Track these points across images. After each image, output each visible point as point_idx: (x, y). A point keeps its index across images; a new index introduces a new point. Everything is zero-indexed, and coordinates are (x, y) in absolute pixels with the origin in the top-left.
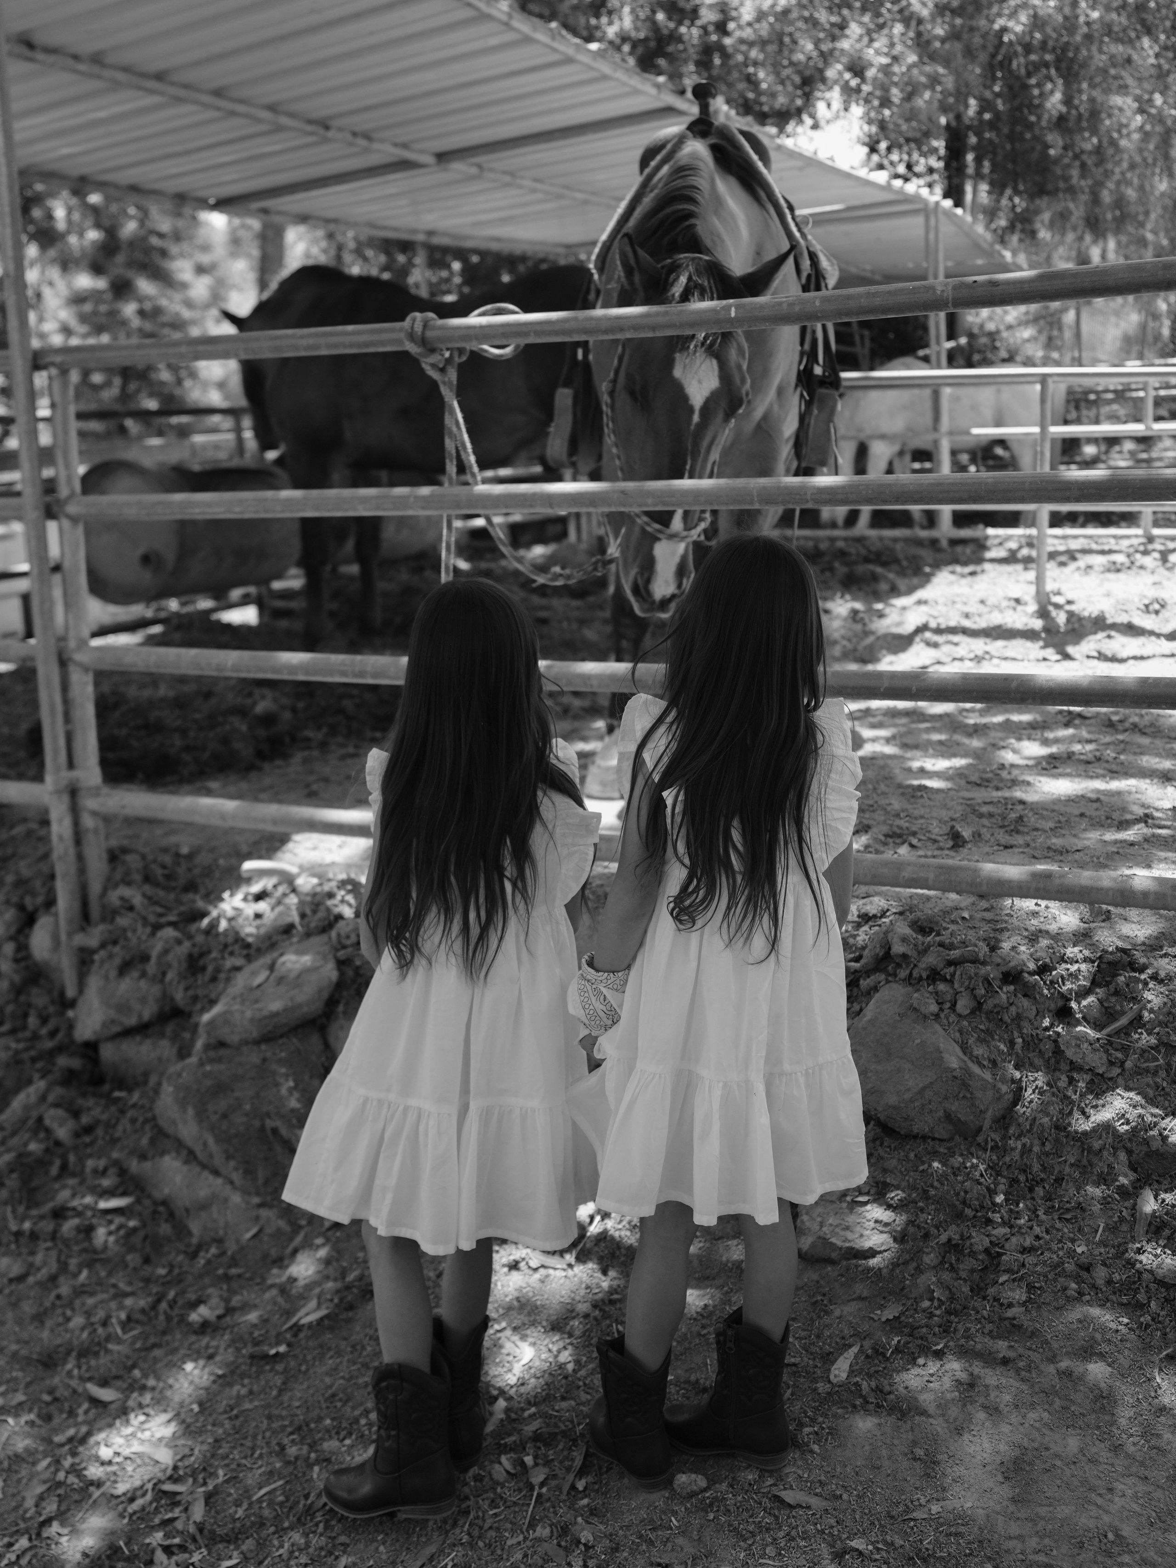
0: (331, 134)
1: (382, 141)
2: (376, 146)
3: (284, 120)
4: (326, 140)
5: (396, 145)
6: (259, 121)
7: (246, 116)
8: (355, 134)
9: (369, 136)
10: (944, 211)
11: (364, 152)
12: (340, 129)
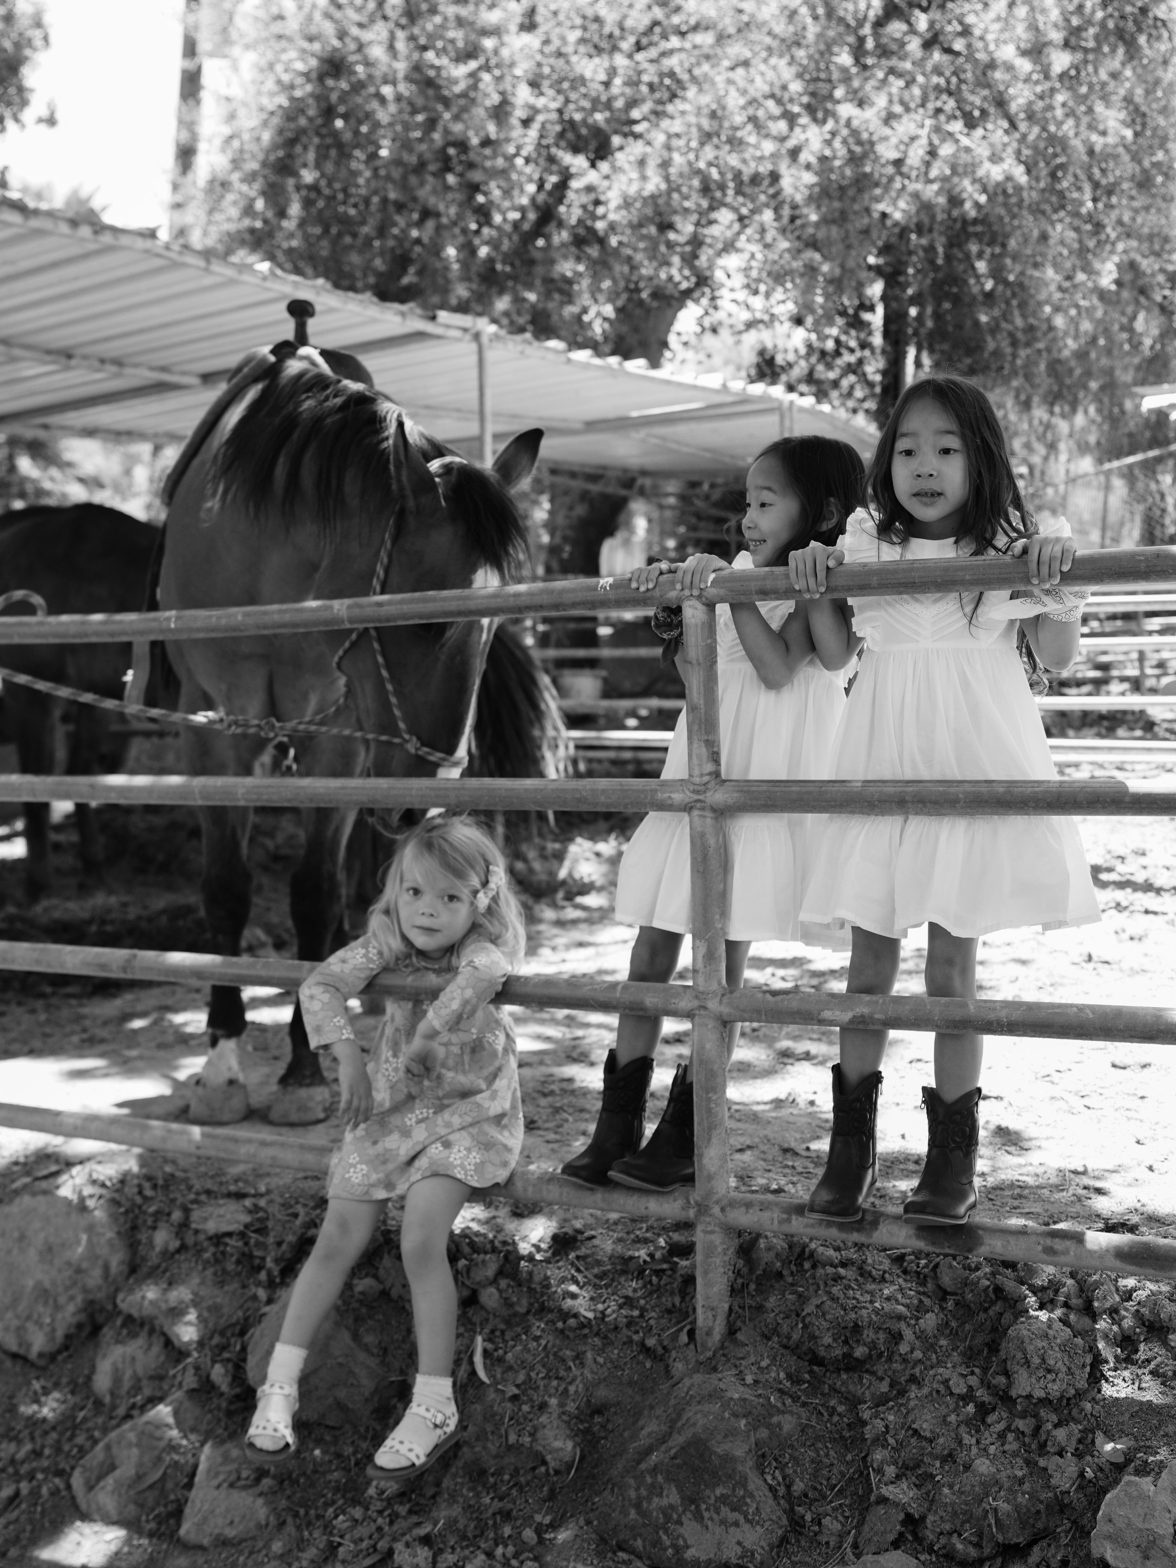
0: (73, 362)
1: (136, 365)
2: (128, 371)
3: (17, 352)
4: (68, 369)
5: (152, 369)
8: (102, 361)
9: (118, 363)
10: (802, 410)
11: (117, 376)
12: (85, 357)
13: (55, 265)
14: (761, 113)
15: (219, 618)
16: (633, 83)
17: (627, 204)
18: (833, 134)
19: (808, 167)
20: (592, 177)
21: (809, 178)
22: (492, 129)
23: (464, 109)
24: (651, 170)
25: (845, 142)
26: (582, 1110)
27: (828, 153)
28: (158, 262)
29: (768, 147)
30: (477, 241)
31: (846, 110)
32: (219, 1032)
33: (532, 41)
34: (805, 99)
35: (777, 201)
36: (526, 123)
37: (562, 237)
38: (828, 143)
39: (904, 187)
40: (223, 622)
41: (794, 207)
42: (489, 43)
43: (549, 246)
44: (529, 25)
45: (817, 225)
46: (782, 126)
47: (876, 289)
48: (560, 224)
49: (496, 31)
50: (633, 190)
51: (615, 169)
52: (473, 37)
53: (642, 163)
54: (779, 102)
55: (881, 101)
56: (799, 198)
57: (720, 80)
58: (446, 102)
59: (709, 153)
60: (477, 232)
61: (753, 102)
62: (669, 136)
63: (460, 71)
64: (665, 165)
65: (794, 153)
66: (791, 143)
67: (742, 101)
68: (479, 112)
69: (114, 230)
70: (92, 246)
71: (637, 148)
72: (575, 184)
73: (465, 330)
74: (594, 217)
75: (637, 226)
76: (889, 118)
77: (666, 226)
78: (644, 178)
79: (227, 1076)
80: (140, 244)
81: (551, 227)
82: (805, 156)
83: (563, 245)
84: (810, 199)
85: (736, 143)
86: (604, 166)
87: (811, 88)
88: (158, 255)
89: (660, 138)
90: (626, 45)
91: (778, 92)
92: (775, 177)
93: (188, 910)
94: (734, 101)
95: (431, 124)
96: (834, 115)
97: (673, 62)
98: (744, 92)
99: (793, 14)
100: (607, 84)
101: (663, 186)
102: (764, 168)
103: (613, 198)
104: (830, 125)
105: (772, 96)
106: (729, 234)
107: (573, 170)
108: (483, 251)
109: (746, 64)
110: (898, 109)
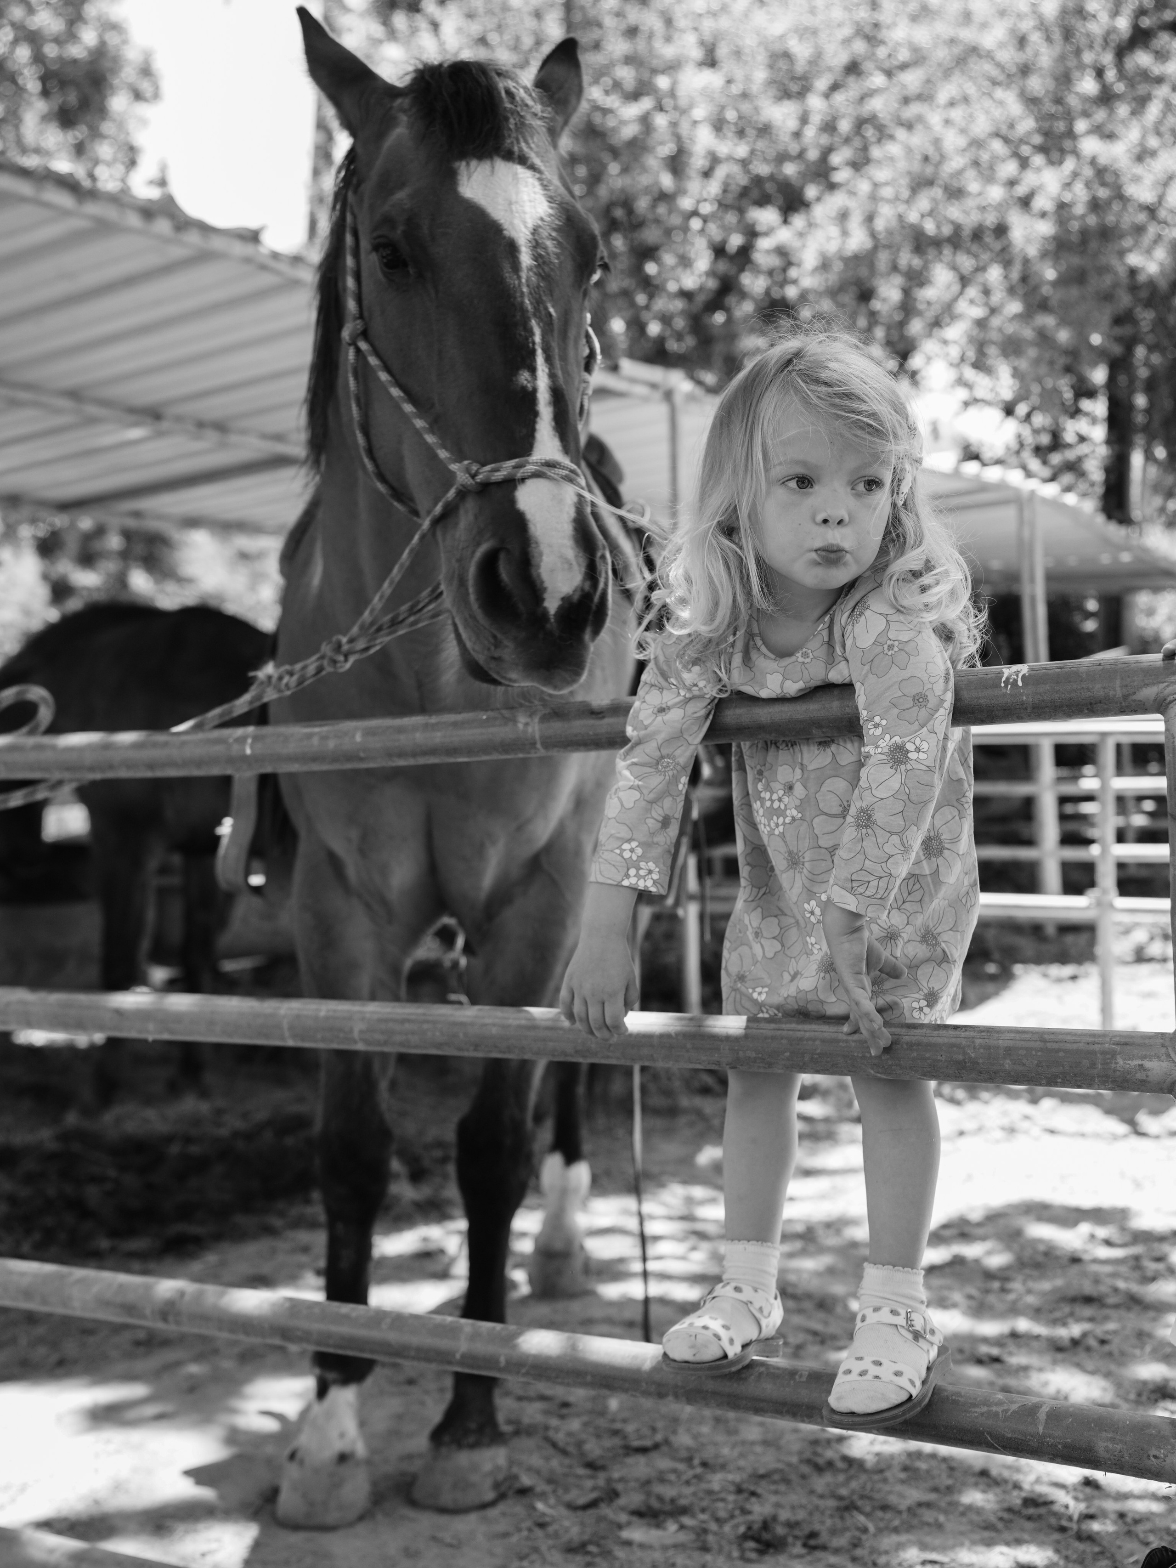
0: (165, 425)
1: (243, 432)
2: (233, 438)
3: (92, 410)
4: (160, 434)
5: (265, 436)
6: (58, 411)
7: (35, 404)
8: (201, 425)
9: (221, 427)
10: (1044, 501)
11: (222, 446)
12: (179, 419)
13: (129, 281)
14: (985, 157)
15: (324, 738)
16: (829, 127)
17: (825, 265)
18: (1075, 175)
19: (1043, 215)
20: (784, 235)
21: (1046, 228)
22: (667, 181)
23: (636, 158)
24: (855, 225)
25: (1088, 185)
26: (885, 1508)
27: (1067, 197)
28: (266, 280)
29: (996, 193)
30: (645, 316)
31: (1090, 146)
32: (331, 1376)
33: (711, 79)
34: (1038, 140)
35: (1005, 258)
36: (707, 174)
37: (747, 308)
38: (1068, 186)
39: (1159, 237)
40: (331, 744)
41: (1026, 261)
42: (663, 82)
43: (729, 320)
44: (710, 61)
45: (1055, 284)
46: (1010, 168)
47: (1099, 375)
48: (743, 295)
49: (673, 67)
50: (832, 247)
51: (811, 225)
52: (646, 75)
53: (843, 216)
54: (1006, 140)
55: (1132, 135)
56: (1032, 251)
57: (935, 119)
58: (615, 153)
59: (923, 203)
60: (647, 307)
61: (977, 144)
62: (876, 185)
63: (632, 111)
64: (870, 219)
65: (1025, 202)
66: (1021, 190)
67: (962, 142)
68: (652, 161)
69: (204, 228)
70: (176, 252)
71: (837, 201)
72: (764, 244)
73: (654, 386)
74: (785, 282)
75: (833, 293)
76: (1143, 155)
77: (866, 295)
78: (845, 233)
79: (338, 1446)
80: (239, 249)
81: (731, 300)
82: (1041, 203)
83: (747, 318)
84: (1044, 255)
85: (955, 193)
86: (798, 221)
87: (1046, 125)
88: (263, 267)
89: (864, 187)
90: (822, 84)
91: (1004, 130)
92: (1001, 230)
93: (301, 1122)
94: (952, 141)
95: (595, 179)
96: (1075, 153)
97: (876, 105)
98: (963, 131)
99: (1022, 41)
100: (797, 135)
101: (868, 244)
102: (990, 220)
103: (809, 258)
104: (1069, 164)
105: (997, 135)
106: (947, 297)
107: (759, 228)
108: (654, 329)
109: (966, 100)
110: (1153, 142)
